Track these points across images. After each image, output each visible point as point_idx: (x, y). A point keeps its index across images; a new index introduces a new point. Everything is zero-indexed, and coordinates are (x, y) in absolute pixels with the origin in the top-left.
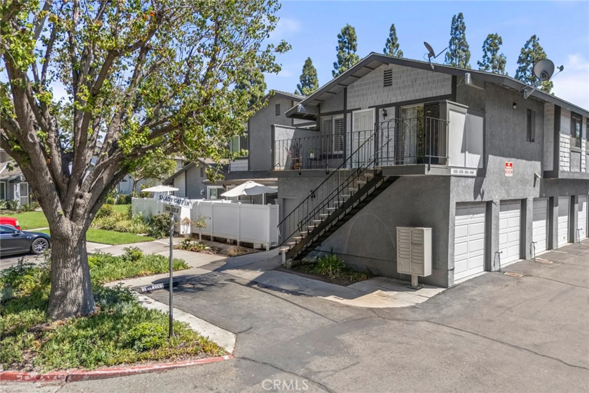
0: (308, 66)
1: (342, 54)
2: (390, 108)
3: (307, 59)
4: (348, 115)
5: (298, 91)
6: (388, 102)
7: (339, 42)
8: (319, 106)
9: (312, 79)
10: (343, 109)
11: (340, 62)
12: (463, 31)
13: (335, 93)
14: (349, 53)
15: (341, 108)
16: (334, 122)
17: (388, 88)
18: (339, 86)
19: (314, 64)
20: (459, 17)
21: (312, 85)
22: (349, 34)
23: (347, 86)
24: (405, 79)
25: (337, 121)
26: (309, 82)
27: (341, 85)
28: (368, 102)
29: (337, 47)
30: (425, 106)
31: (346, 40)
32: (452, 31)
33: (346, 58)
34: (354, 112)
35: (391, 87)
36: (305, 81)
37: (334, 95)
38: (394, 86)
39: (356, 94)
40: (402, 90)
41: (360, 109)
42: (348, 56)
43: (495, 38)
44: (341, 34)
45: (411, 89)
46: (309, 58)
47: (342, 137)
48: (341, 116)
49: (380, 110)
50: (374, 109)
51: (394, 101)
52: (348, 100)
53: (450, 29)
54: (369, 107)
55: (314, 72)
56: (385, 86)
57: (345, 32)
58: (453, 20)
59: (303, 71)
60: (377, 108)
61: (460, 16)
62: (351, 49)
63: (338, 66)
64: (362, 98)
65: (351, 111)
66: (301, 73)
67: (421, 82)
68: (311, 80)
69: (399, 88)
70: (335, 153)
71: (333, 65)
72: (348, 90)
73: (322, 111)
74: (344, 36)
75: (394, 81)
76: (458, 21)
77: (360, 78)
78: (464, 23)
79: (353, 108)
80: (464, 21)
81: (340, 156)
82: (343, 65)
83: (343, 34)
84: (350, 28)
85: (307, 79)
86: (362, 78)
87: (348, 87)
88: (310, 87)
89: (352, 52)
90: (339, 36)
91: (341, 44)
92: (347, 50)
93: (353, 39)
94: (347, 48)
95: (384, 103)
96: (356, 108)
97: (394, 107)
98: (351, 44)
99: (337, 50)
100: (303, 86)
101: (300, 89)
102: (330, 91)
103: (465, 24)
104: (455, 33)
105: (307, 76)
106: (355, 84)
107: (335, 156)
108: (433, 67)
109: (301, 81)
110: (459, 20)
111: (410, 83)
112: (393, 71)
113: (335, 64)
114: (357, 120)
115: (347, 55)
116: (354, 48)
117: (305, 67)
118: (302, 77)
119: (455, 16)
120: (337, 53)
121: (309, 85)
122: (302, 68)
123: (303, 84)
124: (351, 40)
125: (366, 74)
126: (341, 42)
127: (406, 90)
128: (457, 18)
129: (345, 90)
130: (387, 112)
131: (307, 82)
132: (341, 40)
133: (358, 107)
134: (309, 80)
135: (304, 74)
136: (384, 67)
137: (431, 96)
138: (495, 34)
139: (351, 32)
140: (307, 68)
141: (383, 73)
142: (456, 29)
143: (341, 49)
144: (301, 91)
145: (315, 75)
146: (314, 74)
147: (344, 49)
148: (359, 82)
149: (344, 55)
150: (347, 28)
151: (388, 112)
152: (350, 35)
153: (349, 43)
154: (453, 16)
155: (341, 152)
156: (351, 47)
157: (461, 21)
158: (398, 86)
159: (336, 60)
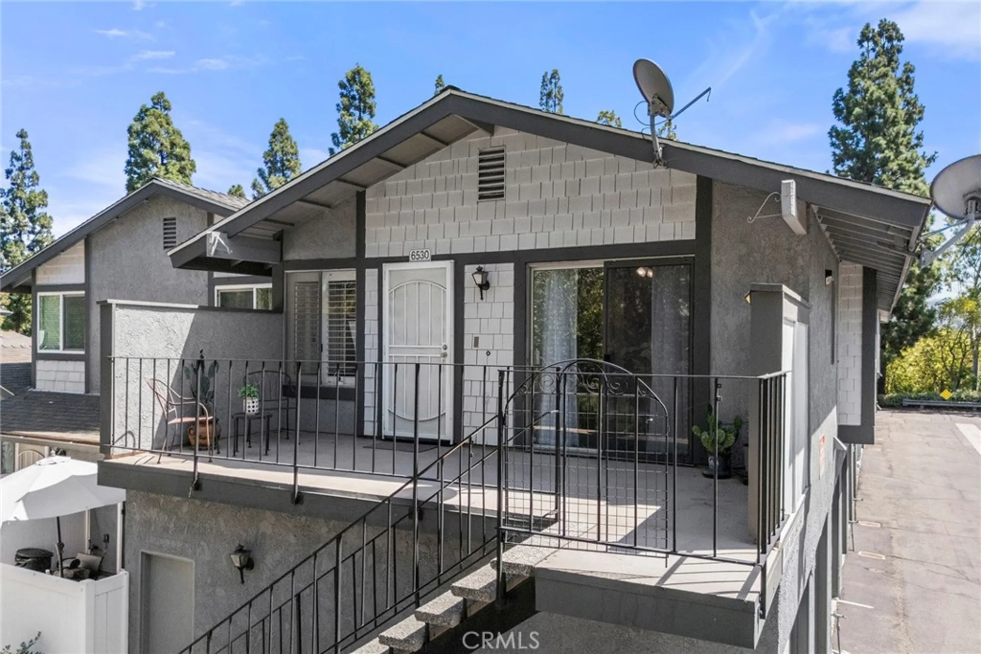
0: (281, 134)
1: (347, 119)
2: (500, 266)
3: (278, 121)
4: (371, 275)
5: (260, 181)
6: (493, 248)
7: (342, 95)
8: (279, 238)
9: (288, 161)
10: (353, 254)
11: (344, 134)
12: (560, 100)
13: (329, 206)
14: (360, 119)
15: (349, 251)
16: (325, 287)
17: (490, 204)
18: (342, 184)
19: (290, 132)
20: (553, 77)
21: (288, 173)
22: (361, 83)
23: (366, 187)
24: (546, 182)
25: (335, 286)
26: (283, 165)
27: (345, 181)
28: (431, 242)
29: (338, 105)
30: (609, 267)
31: (355, 93)
32: (542, 99)
33: (355, 127)
34: (387, 268)
35: (500, 202)
36: (274, 163)
37: (327, 210)
38: (511, 199)
39: (394, 212)
40: (535, 217)
41: (405, 259)
42: (359, 125)
43: (611, 119)
44: (345, 81)
45: (563, 214)
46: (282, 119)
47: (353, 325)
48: (349, 275)
49: (470, 269)
50: (448, 265)
51: (509, 245)
52: (369, 229)
53: (539, 95)
54: (435, 258)
55: (292, 147)
56: (481, 197)
57: (354, 78)
58: (544, 81)
59: (271, 143)
60: (460, 261)
61: (554, 75)
62: (364, 112)
63: (341, 140)
64: (410, 227)
65: (378, 263)
66: (267, 148)
67: (597, 194)
68: (287, 163)
69: (527, 208)
70: (330, 381)
71: (331, 138)
72: (368, 199)
73: (292, 255)
74: (351, 86)
75: (510, 185)
76: (551, 83)
77: (405, 166)
78: (560, 88)
79: (384, 254)
80: (560, 84)
81: (346, 394)
82: (350, 140)
83: (349, 81)
84: (362, 72)
85: (278, 158)
86: (411, 168)
87: (368, 191)
88: (284, 175)
89: (366, 117)
90: (342, 86)
91: (345, 99)
92: (357, 113)
93: (368, 94)
94: (358, 108)
95: (480, 249)
96: (393, 254)
97: (512, 265)
98: (365, 102)
99: (339, 110)
100: (270, 173)
101: (263, 178)
102: (314, 196)
103: (563, 91)
104: (547, 102)
105: (279, 154)
106: (390, 182)
107: (329, 393)
108: (660, 149)
109: (266, 163)
110: (553, 81)
111: (562, 197)
112: (509, 153)
113: (334, 136)
114: (395, 291)
115: (358, 121)
116: (370, 110)
117: (274, 136)
118: (266, 155)
119: (546, 73)
120: (338, 116)
121: (283, 171)
122: (268, 138)
123: (270, 168)
124: (364, 93)
125: (423, 157)
126: (346, 96)
127: (549, 216)
128: (549, 76)
129: (361, 199)
130: (489, 278)
131: (279, 165)
132: (345, 92)
133: (399, 254)
134: (282, 161)
135: (273, 149)
136: (478, 140)
137: (629, 240)
138: (610, 112)
139: (364, 80)
140: (278, 137)
141: (476, 158)
142: (549, 95)
143: (346, 108)
144: (267, 183)
145: (296, 154)
146: (292, 151)
147: (352, 110)
148: (401, 179)
149: (351, 121)
150: (357, 72)
151: (493, 279)
152: (363, 85)
153: (360, 99)
154: (543, 74)
155: (349, 382)
156: (365, 107)
157: (556, 84)
158: (524, 201)
159: (337, 130)
